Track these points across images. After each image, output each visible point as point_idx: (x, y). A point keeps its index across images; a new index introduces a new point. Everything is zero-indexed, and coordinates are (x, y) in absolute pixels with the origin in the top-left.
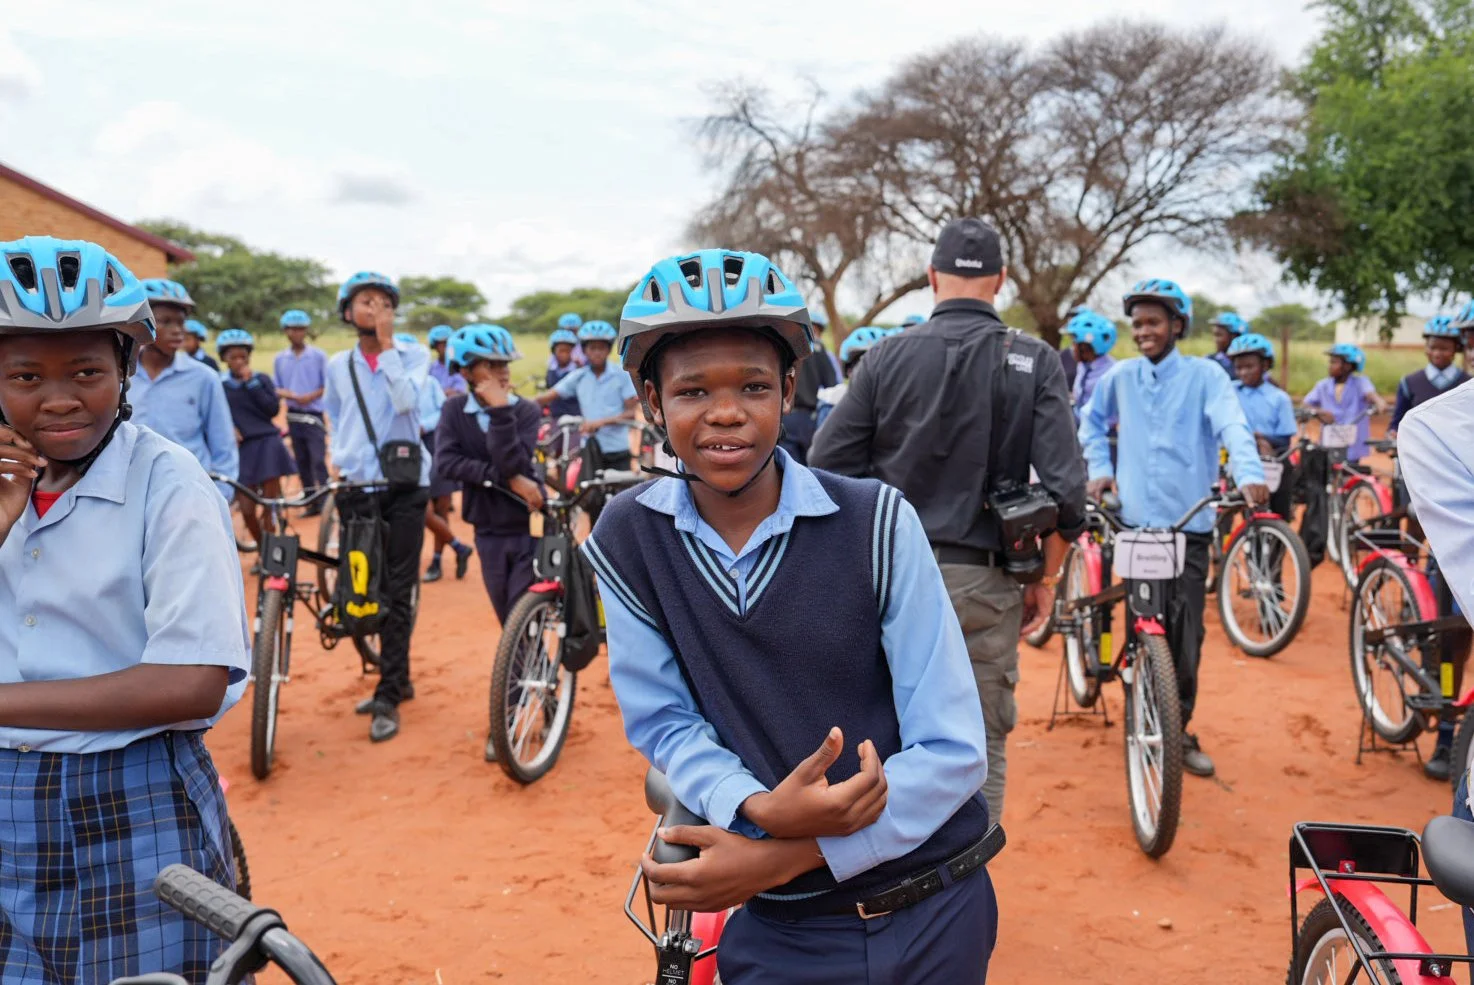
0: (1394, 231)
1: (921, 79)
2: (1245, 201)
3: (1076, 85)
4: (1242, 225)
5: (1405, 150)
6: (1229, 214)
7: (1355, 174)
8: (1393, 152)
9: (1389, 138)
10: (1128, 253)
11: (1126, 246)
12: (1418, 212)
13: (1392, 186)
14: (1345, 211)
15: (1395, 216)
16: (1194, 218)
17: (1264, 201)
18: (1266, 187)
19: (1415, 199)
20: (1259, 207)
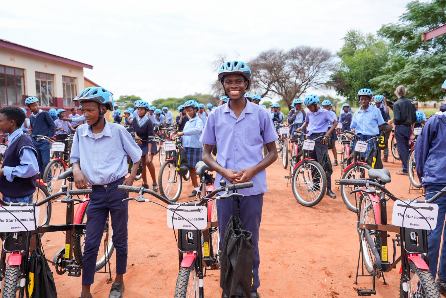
0: (356, 86)
1: (264, 57)
2: (328, 79)
3: (294, 58)
4: (328, 84)
5: (357, 70)
6: (326, 82)
7: (349, 75)
8: (355, 70)
9: (354, 68)
10: (306, 90)
11: (305, 89)
12: (360, 82)
13: (356, 77)
14: (346, 82)
15: (356, 83)
16: (318, 83)
17: (332, 80)
18: (332, 77)
19: (360, 79)
20: (331, 80)
